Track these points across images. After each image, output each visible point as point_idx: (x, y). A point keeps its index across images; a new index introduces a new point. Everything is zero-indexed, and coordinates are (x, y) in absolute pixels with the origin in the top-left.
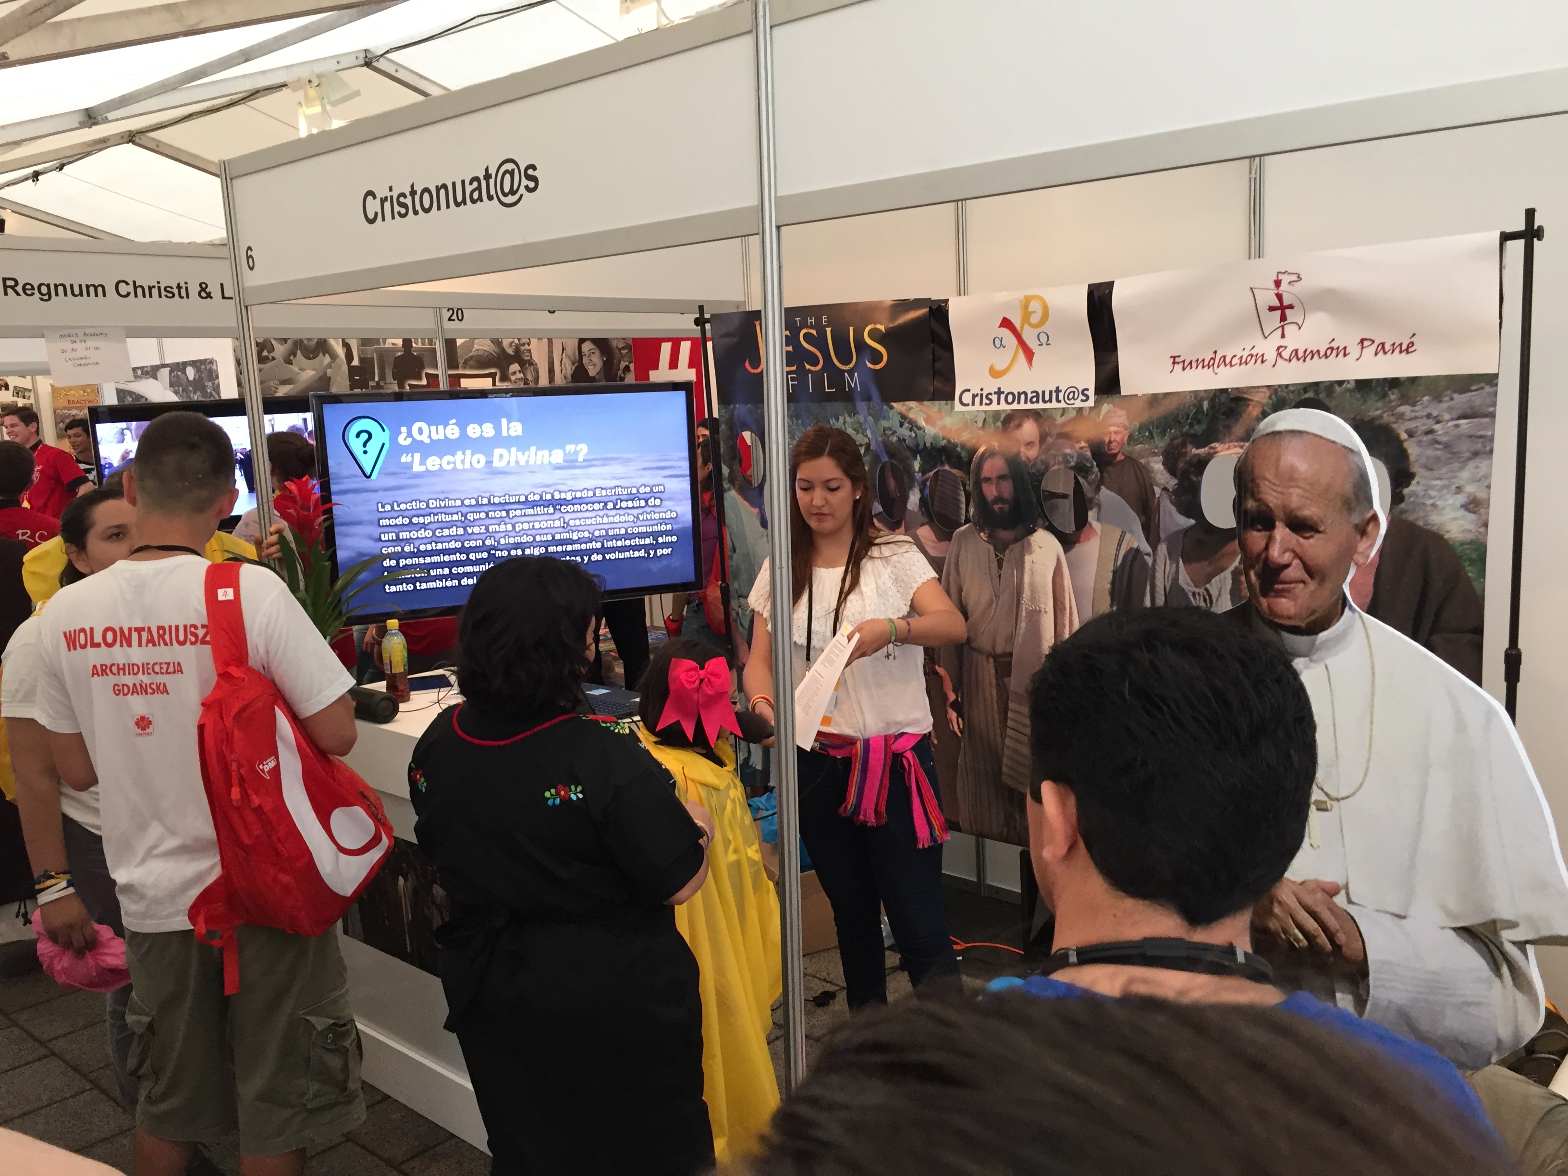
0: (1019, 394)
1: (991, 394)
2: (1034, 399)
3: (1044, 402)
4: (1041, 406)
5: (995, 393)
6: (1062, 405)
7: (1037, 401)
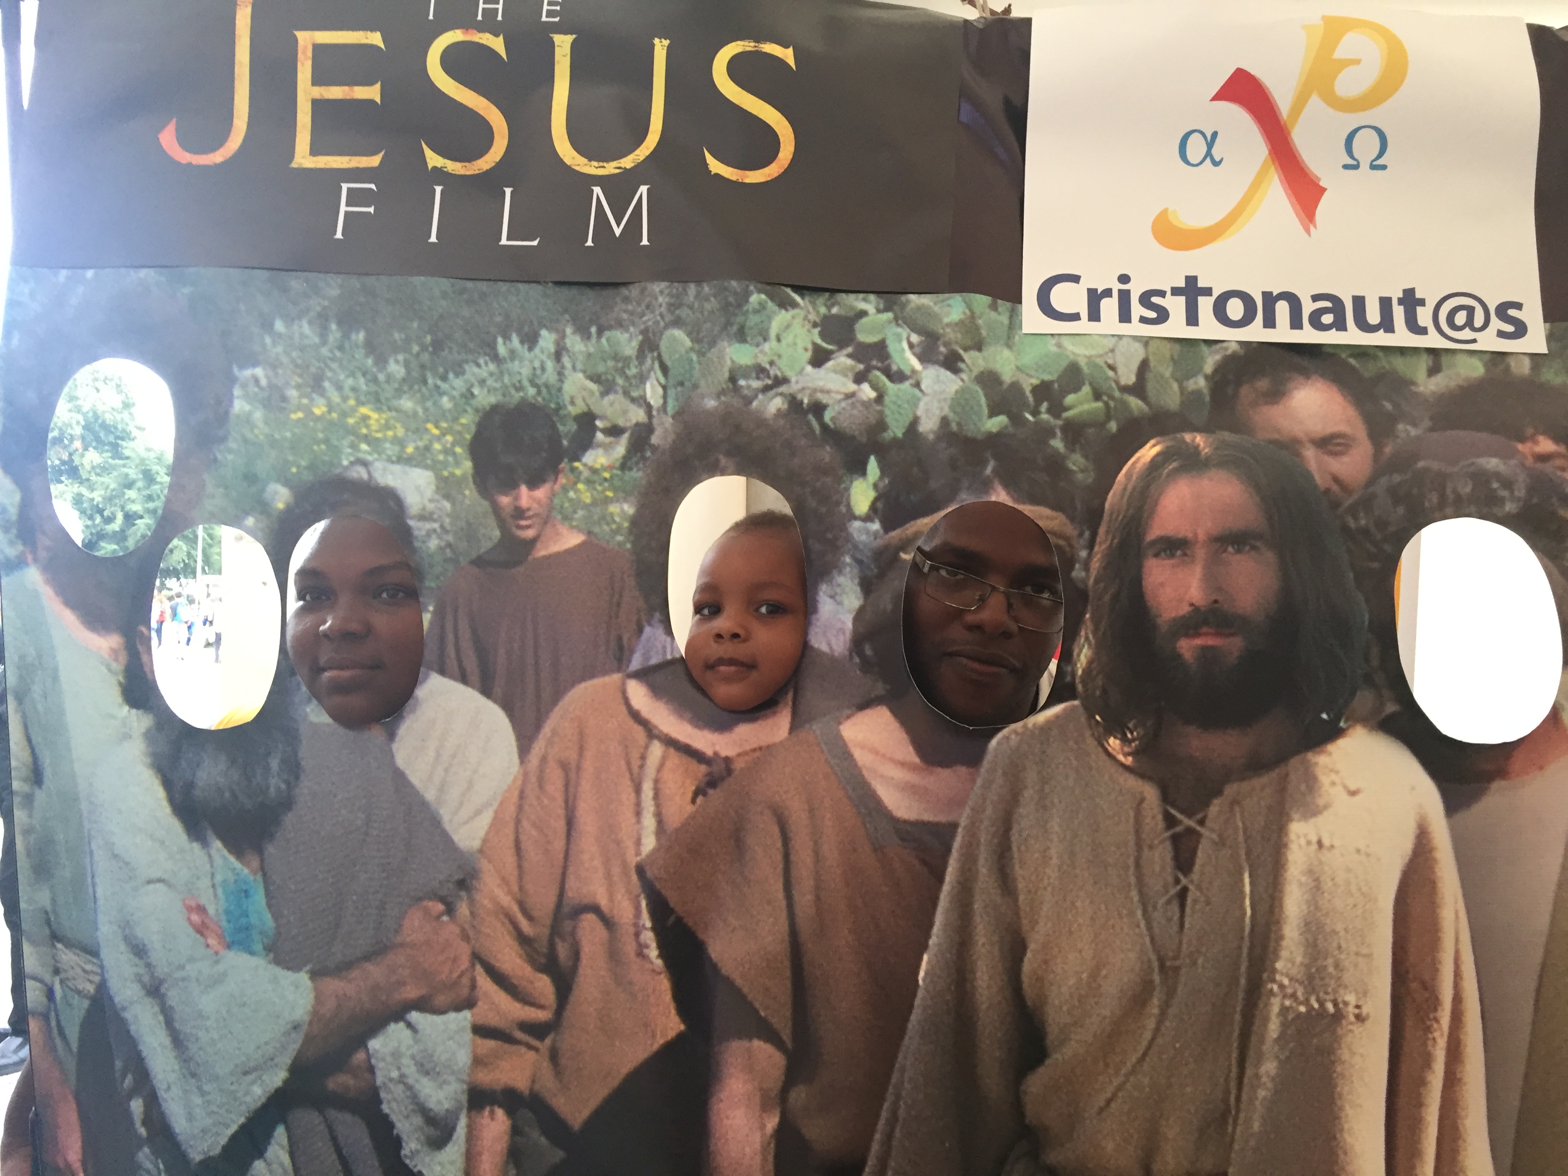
0: (1270, 299)
1: (1162, 294)
2: (1328, 319)
3: (1363, 325)
4: (1353, 336)
5: (1176, 291)
6: (1433, 340)
7: (1338, 323)
